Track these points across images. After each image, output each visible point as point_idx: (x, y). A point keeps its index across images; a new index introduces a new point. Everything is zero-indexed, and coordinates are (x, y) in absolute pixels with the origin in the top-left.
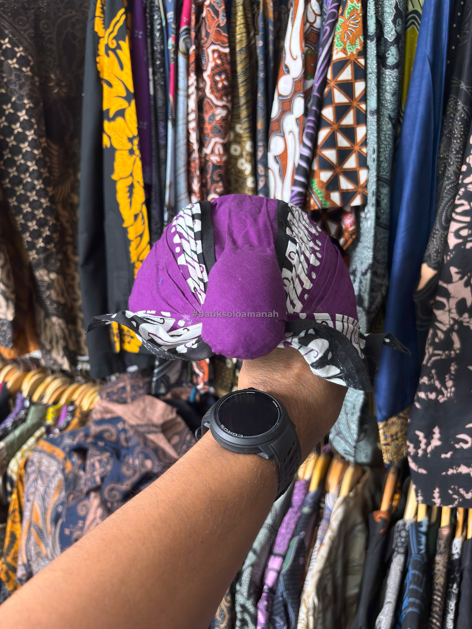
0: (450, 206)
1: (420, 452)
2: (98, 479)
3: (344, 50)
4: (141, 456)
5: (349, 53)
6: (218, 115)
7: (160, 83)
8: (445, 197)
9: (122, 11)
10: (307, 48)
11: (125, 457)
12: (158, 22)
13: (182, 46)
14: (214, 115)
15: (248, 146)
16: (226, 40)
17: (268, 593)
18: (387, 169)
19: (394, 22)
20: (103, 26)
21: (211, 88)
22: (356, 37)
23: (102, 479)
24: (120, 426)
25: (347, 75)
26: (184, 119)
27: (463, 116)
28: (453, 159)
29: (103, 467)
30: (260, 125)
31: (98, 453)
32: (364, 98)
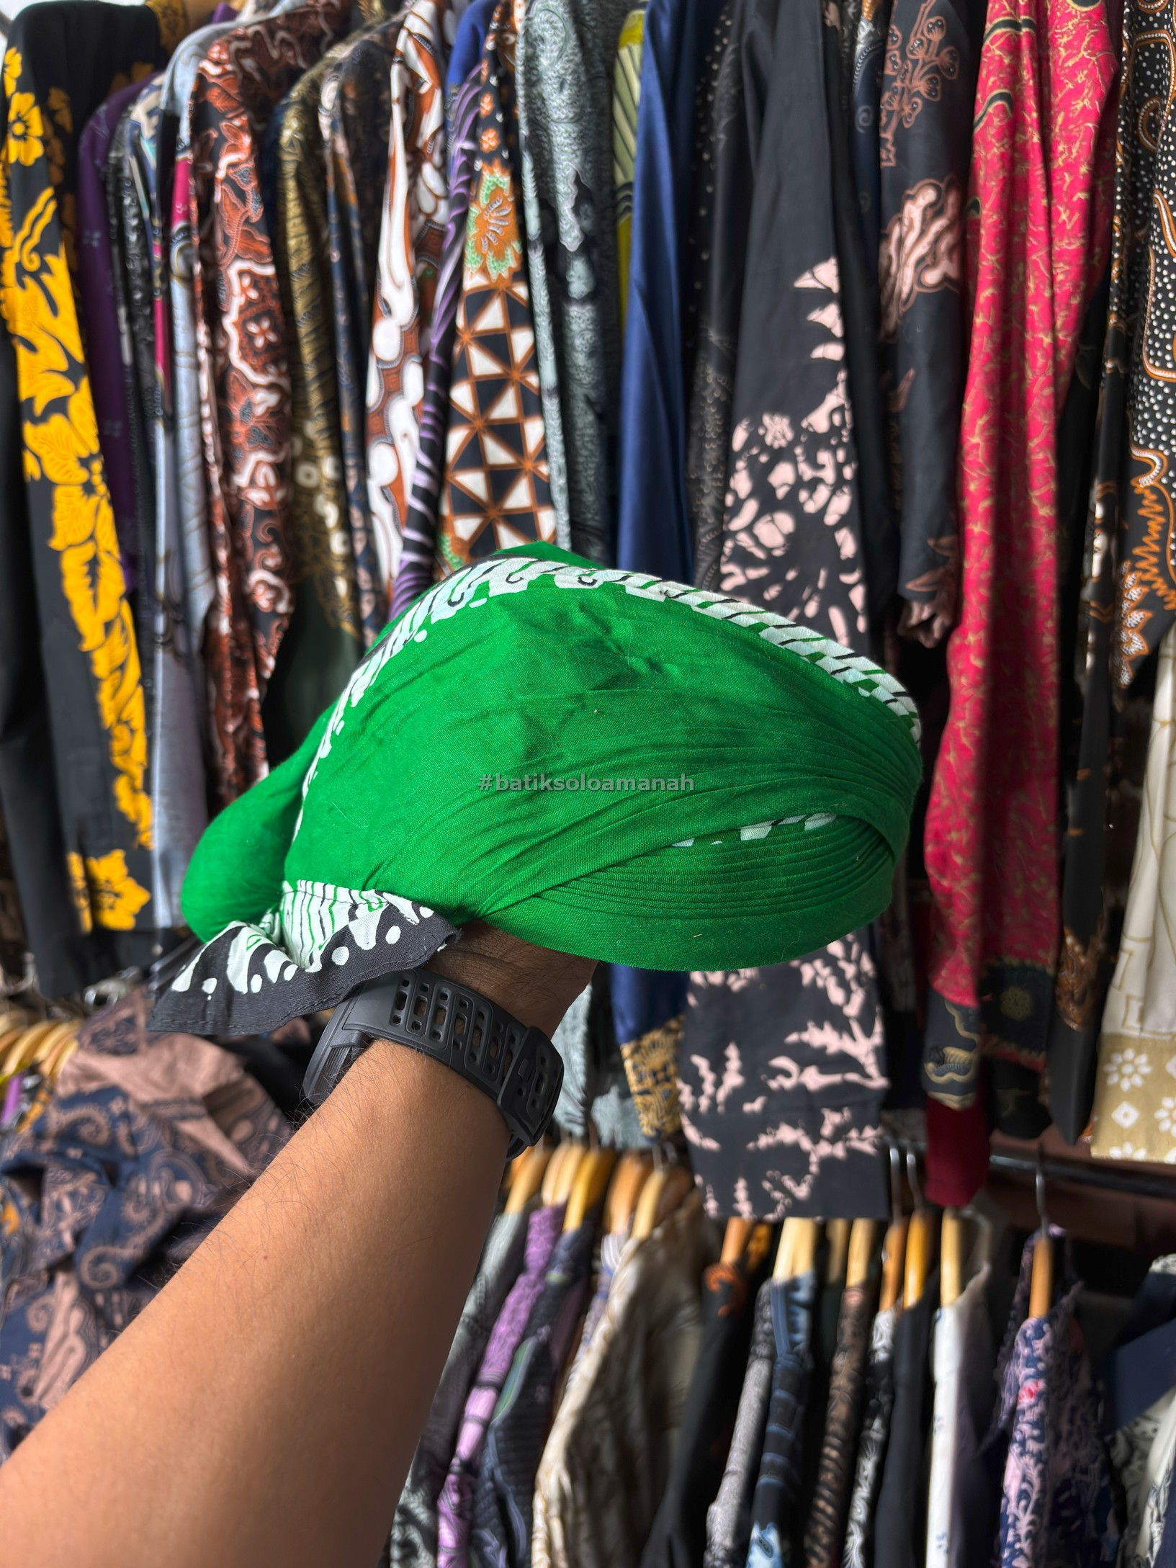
0: (713, 578)
1: (704, 1103)
2: (67, 1238)
3: (484, 270)
4: (165, 1174)
5: (494, 276)
6: (260, 404)
7: (145, 340)
8: (702, 560)
9: (48, 193)
10: (422, 266)
11: (128, 1180)
12: (133, 211)
13: (177, 263)
14: (250, 405)
15: (328, 467)
16: (265, 250)
17: (460, 1475)
18: (595, 507)
19: (576, 210)
20: (9, 225)
21: (241, 348)
22: (504, 243)
23: (78, 1237)
24: (117, 1107)
25: (493, 318)
26: (192, 414)
27: (716, 395)
28: (710, 483)
29: (81, 1207)
30: (348, 424)
31: (67, 1175)
32: (533, 362)
